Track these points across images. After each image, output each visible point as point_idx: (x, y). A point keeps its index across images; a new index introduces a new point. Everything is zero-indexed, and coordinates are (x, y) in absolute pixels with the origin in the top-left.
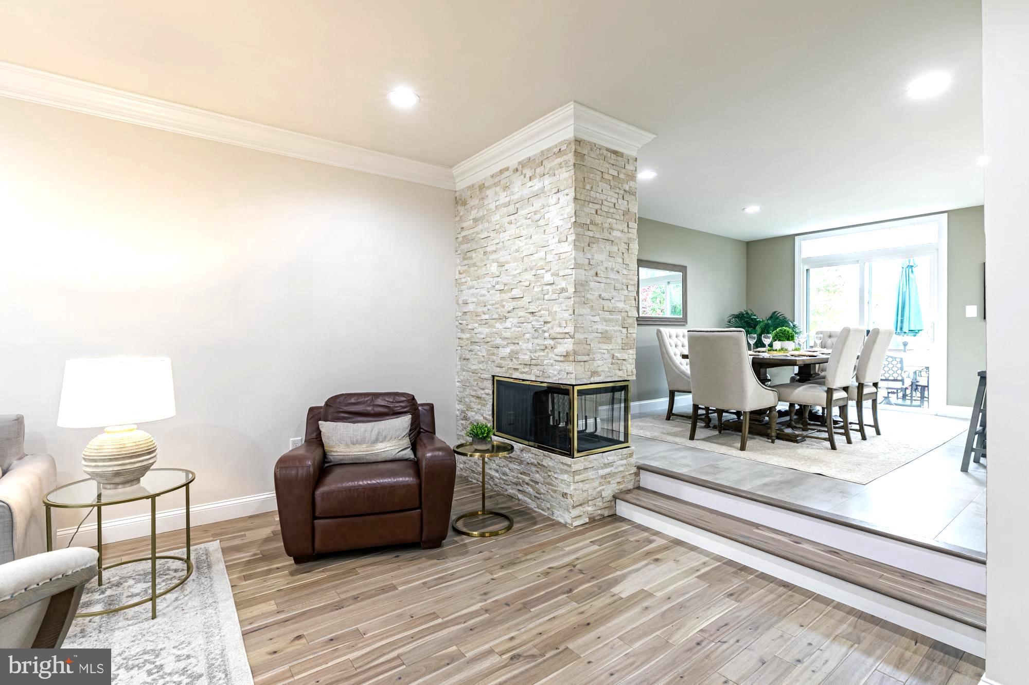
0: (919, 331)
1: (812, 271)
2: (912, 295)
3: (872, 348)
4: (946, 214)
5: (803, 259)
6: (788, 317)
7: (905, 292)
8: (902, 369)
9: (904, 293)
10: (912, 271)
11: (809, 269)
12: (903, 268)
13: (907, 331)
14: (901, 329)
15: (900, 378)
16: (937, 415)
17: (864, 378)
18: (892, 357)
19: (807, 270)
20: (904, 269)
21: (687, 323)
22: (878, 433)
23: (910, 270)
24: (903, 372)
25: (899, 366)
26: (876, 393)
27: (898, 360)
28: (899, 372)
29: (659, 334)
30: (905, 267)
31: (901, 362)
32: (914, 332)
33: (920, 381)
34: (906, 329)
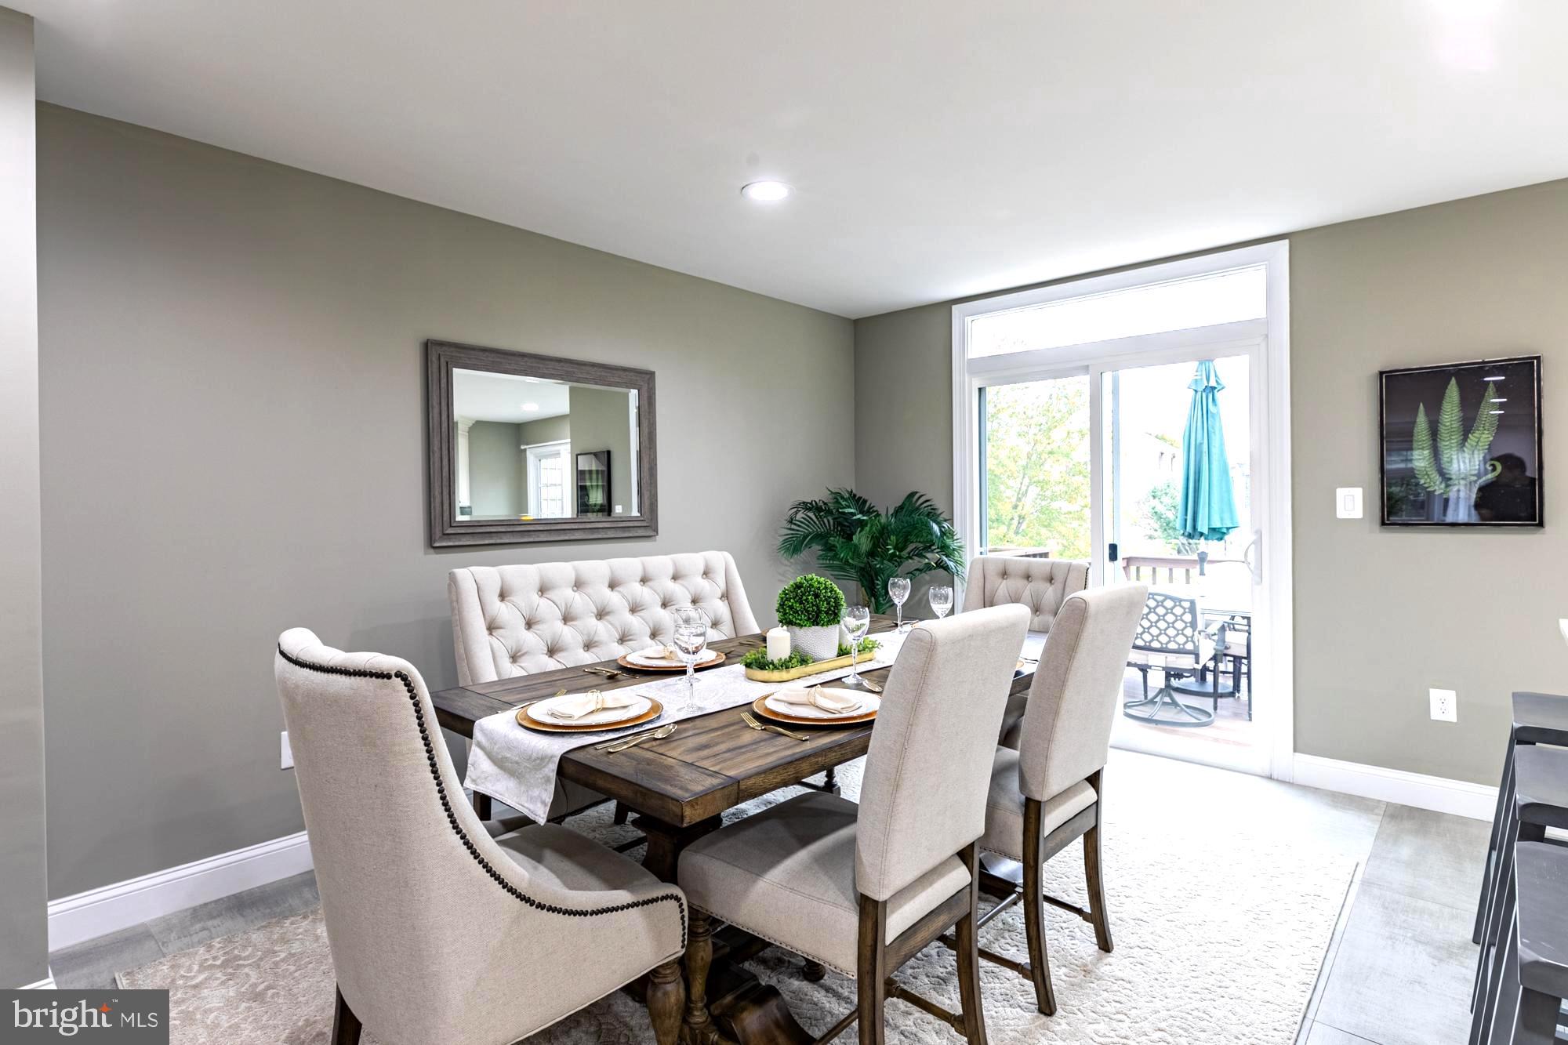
0: (1228, 529)
1: (990, 392)
2: (1215, 451)
3: (1067, 670)
4: (1286, 242)
5: (971, 361)
6: (940, 505)
7: (1201, 444)
8: (1193, 624)
9: (1198, 447)
10: (1213, 399)
11: (985, 388)
12: (1196, 391)
13: (1206, 531)
14: (1194, 527)
15: (1190, 646)
16: (1270, 778)
17: (1043, 783)
18: (1172, 599)
19: (980, 389)
20: (1199, 394)
21: (656, 530)
22: (1105, 944)
23: (1210, 396)
24: (1196, 633)
25: (1188, 617)
26: (1097, 803)
27: (1187, 605)
28: (1189, 632)
29: (454, 589)
30: (1200, 389)
31: (1192, 610)
32: (1218, 533)
33: (1232, 646)
34: (1203, 527)
